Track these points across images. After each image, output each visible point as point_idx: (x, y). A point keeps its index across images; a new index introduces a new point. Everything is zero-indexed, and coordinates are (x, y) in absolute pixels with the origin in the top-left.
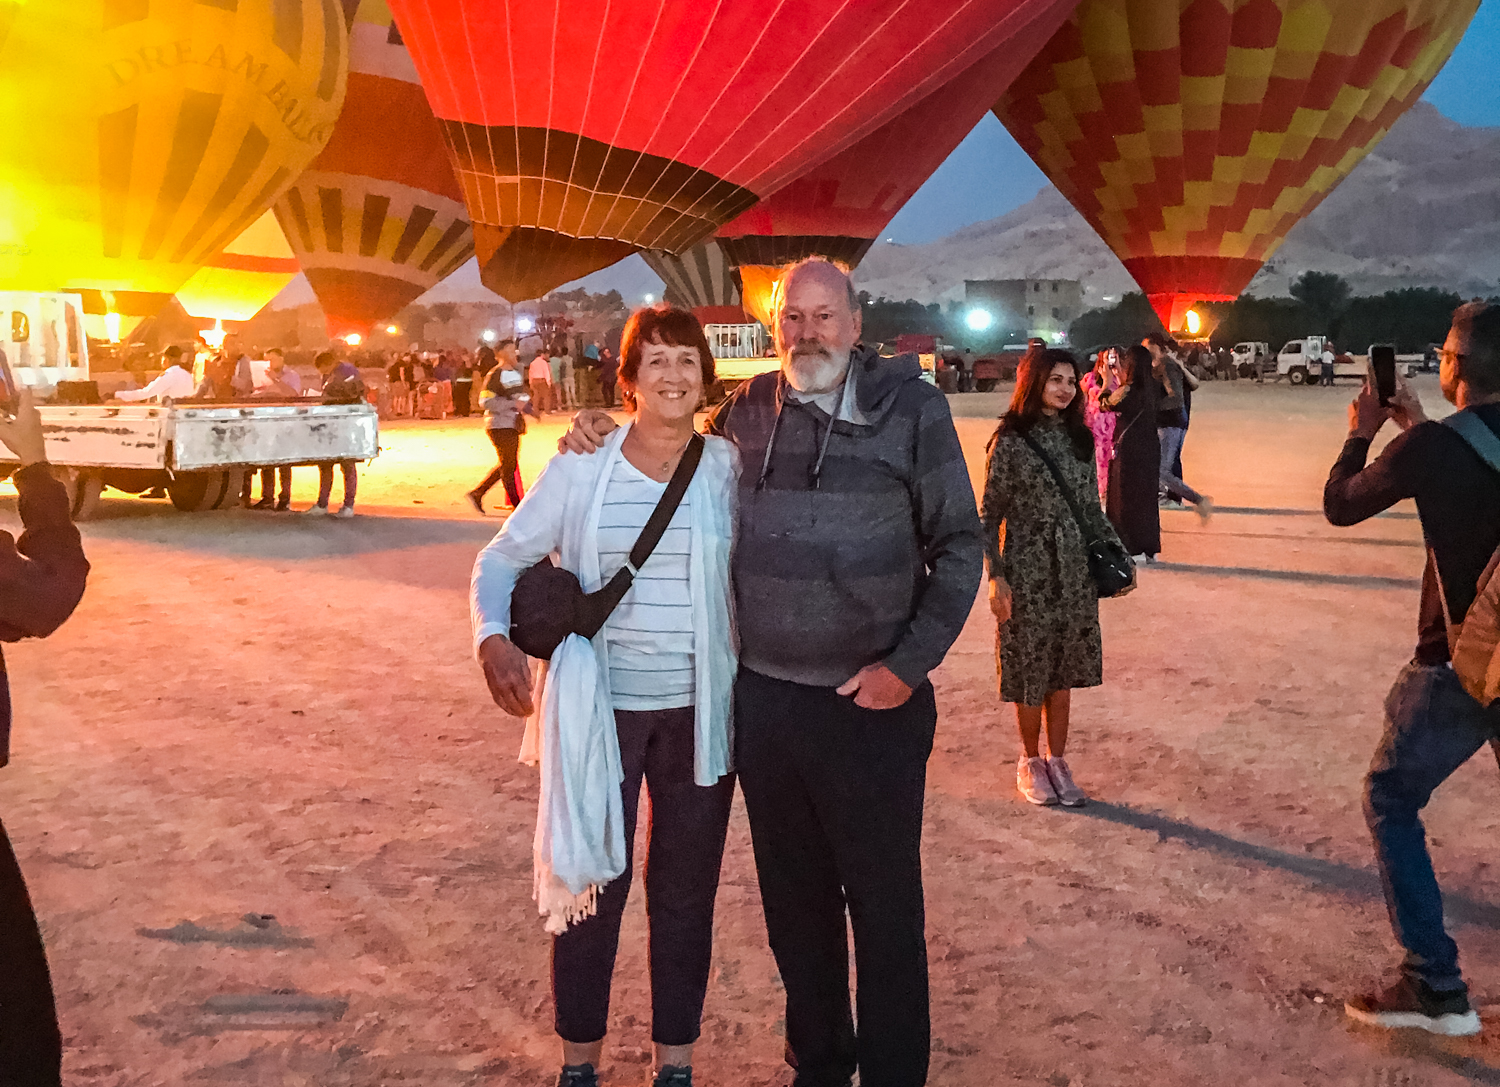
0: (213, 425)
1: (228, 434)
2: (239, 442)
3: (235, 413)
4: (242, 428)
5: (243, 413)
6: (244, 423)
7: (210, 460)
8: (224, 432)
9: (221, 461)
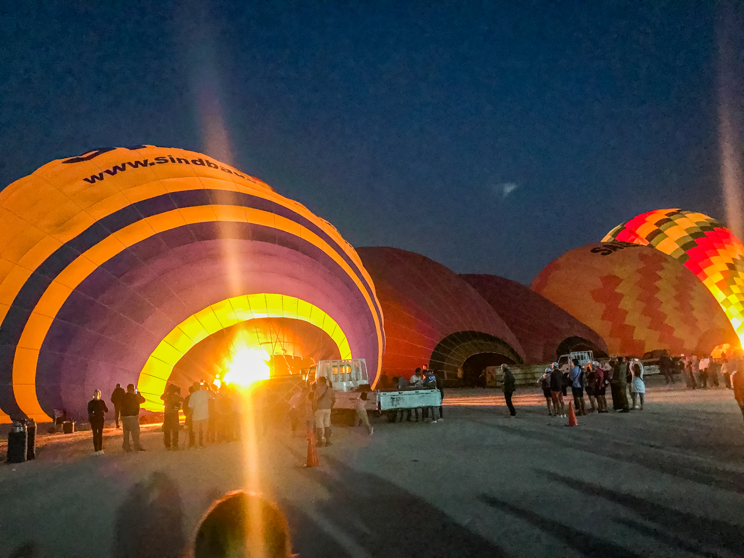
0: (391, 397)
1: (395, 399)
2: (399, 402)
3: (397, 393)
4: (399, 398)
5: (399, 393)
6: (400, 396)
7: (391, 407)
8: (394, 398)
9: (394, 407)
